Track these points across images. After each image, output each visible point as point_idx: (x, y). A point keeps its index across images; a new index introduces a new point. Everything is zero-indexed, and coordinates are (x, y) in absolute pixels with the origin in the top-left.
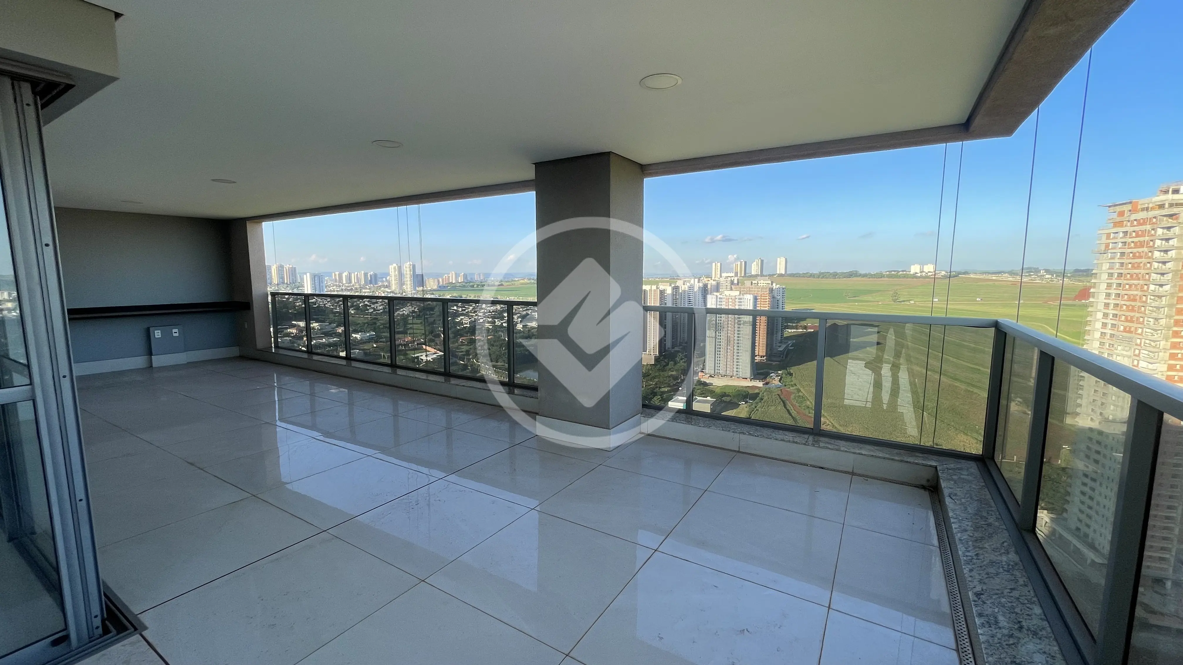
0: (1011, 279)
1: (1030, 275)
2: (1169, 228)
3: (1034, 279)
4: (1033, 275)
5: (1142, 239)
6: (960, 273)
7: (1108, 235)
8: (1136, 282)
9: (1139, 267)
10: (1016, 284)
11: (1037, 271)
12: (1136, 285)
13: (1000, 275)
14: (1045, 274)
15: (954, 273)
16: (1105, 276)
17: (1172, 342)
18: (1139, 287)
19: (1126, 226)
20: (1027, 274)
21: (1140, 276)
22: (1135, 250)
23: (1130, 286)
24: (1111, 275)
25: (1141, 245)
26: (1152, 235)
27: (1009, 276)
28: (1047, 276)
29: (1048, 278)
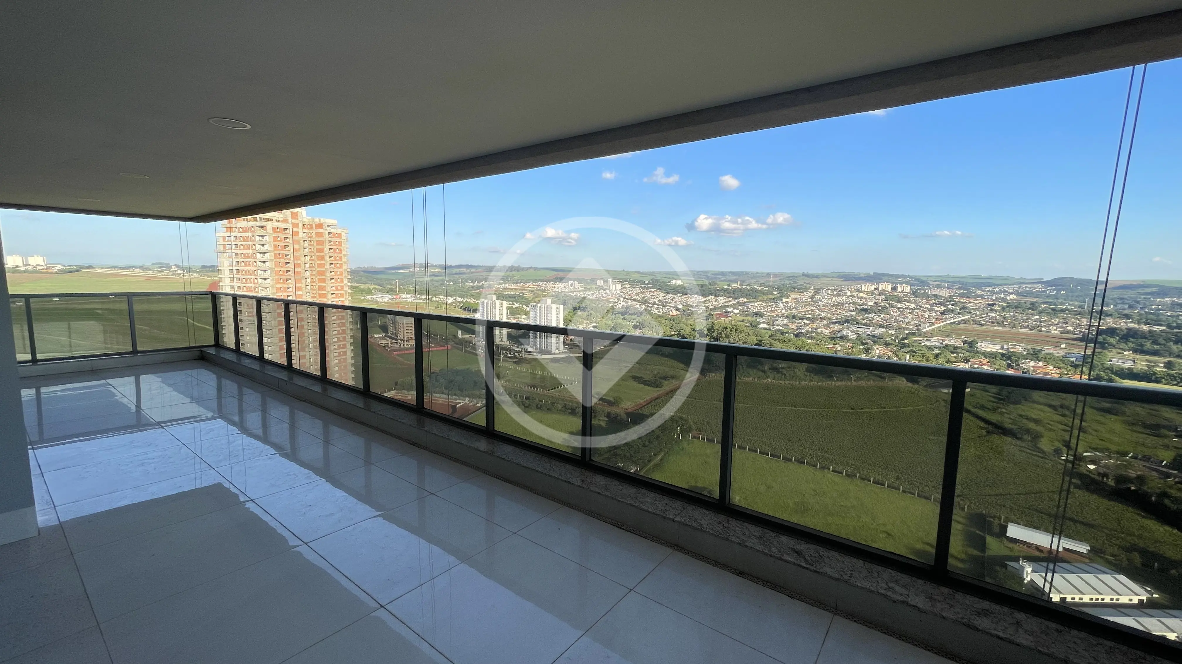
0: (143, 274)
1: (162, 271)
2: (262, 236)
3: (167, 274)
4: (165, 270)
5: (247, 243)
6: (82, 267)
7: (224, 238)
8: (249, 277)
9: (249, 265)
10: (150, 280)
11: (168, 267)
12: (250, 279)
13: (131, 270)
14: (176, 269)
15: (75, 267)
16: (227, 272)
17: (278, 321)
18: (252, 280)
19: (235, 231)
20: (160, 269)
21: (251, 272)
22: (245, 252)
23: (246, 280)
24: (231, 271)
25: (248, 247)
26: (253, 241)
27: (141, 271)
28: (179, 272)
29: (180, 274)
